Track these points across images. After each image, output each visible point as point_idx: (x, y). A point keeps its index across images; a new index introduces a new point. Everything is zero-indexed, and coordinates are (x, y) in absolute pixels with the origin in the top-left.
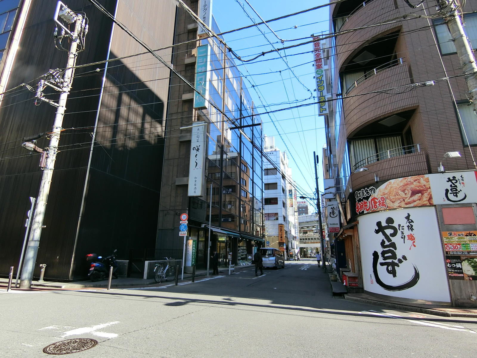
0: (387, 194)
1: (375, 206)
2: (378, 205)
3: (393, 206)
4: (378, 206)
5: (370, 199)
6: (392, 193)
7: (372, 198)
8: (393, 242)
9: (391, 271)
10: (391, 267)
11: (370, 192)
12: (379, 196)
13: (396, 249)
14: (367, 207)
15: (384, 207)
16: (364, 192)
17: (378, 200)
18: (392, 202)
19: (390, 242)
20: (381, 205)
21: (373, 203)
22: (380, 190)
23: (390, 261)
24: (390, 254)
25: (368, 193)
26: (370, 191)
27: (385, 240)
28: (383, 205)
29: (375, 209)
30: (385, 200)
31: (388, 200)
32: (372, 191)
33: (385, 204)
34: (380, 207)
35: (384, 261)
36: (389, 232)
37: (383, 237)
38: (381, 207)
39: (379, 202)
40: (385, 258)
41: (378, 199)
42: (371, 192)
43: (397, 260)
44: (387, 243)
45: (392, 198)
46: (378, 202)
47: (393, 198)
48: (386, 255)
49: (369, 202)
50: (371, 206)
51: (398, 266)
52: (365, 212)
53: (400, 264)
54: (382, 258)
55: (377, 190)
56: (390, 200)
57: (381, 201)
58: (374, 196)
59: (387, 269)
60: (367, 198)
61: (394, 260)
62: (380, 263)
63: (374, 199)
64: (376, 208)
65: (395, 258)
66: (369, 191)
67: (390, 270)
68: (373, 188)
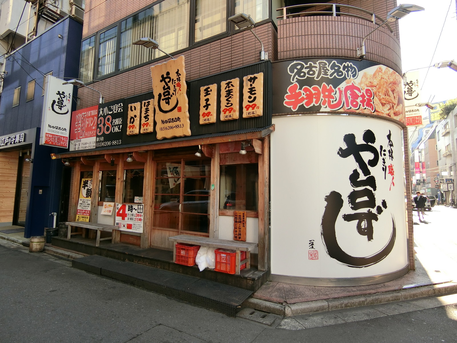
0: (376, 87)
1: (354, 103)
2: (361, 101)
3: (383, 112)
4: (359, 103)
5: (343, 86)
6: (382, 88)
7: (348, 85)
8: (372, 176)
9: (365, 229)
10: (366, 222)
11: (344, 72)
12: (363, 85)
13: (375, 190)
14: (332, 100)
15: (369, 108)
16: (329, 69)
17: (360, 92)
18: (382, 105)
19: (368, 176)
20: (365, 103)
21: (348, 95)
22: (365, 75)
23: (365, 210)
24: (366, 198)
25: (338, 71)
26: (344, 69)
27: (360, 171)
28: (369, 105)
29: (352, 107)
30: (372, 98)
31: (376, 97)
32: (350, 73)
33: (372, 103)
34: (363, 106)
35: (353, 212)
36: (367, 156)
37: (356, 166)
38: (365, 107)
39: (363, 96)
40: (355, 206)
41: (362, 91)
42: (348, 71)
43: (376, 208)
44: (362, 177)
45: (381, 97)
46: (361, 96)
47: (383, 98)
48: (358, 200)
49: (341, 92)
50: (344, 99)
51: (376, 219)
52: (322, 110)
53: (379, 216)
54: (351, 206)
55: (361, 73)
56: (380, 100)
57: (367, 97)
58: (352, 82)
59: (357, 227)
60: (336, 82)
61: (371, 209)
62: (345, 215)
63: (352, 88)
64: (355, 106)
65: (373, 206)
66: (341, 69)
67: (363, 227)
68: (353, 66)
